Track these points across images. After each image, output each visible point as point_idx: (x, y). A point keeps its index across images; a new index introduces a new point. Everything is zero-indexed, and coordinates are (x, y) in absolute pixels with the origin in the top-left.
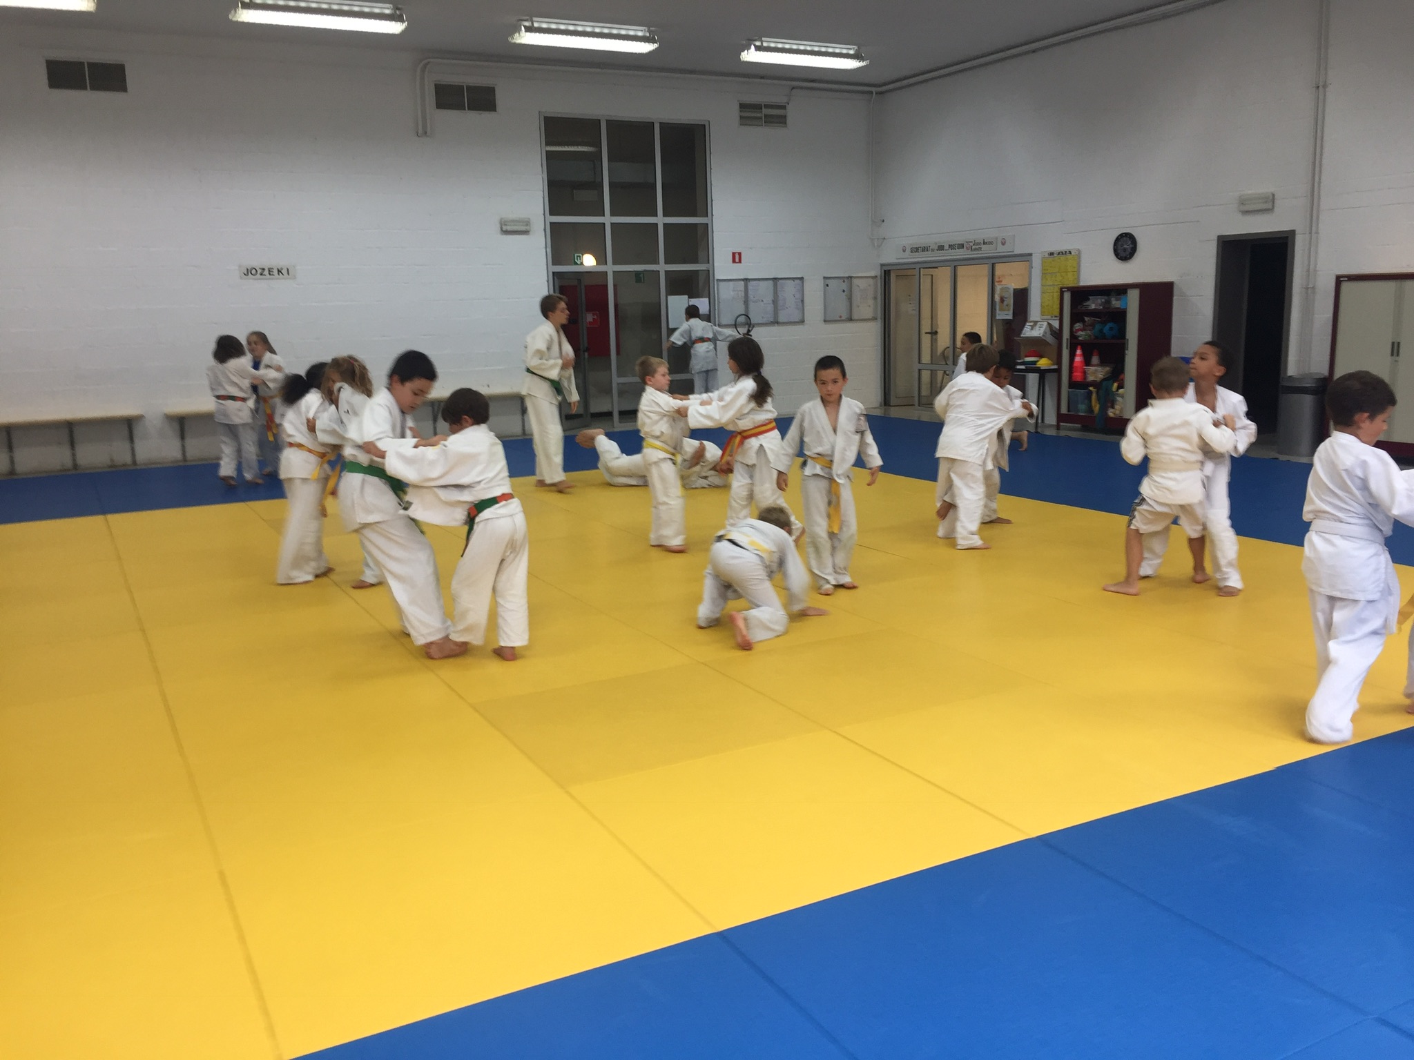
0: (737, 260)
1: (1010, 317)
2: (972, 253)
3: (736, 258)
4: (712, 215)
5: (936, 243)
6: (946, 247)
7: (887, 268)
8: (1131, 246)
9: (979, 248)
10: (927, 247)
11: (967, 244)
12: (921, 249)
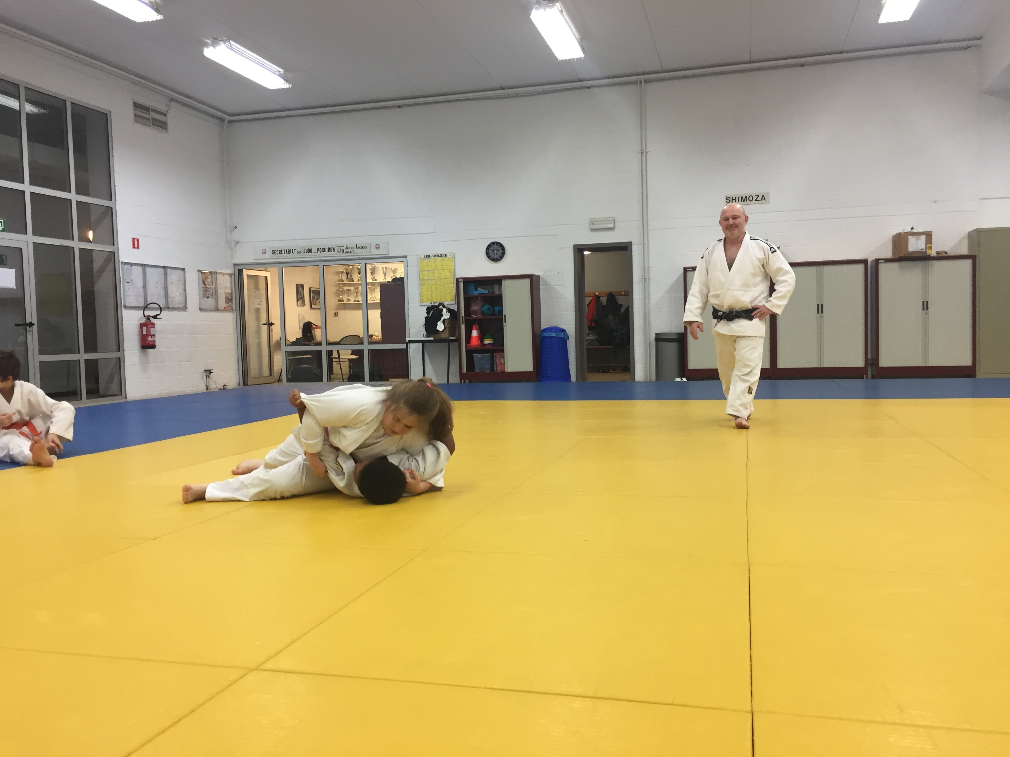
0: (136, 246)
2: (344, 255)
3: (136, 244)
4: (116, 200)
5: (302, 247)
6: (315, 250)
7: (241, 267)
8: (501, 251)
9: (352, 251)
10: (292, 250)
11: (338, 248)
12: (285, 251)
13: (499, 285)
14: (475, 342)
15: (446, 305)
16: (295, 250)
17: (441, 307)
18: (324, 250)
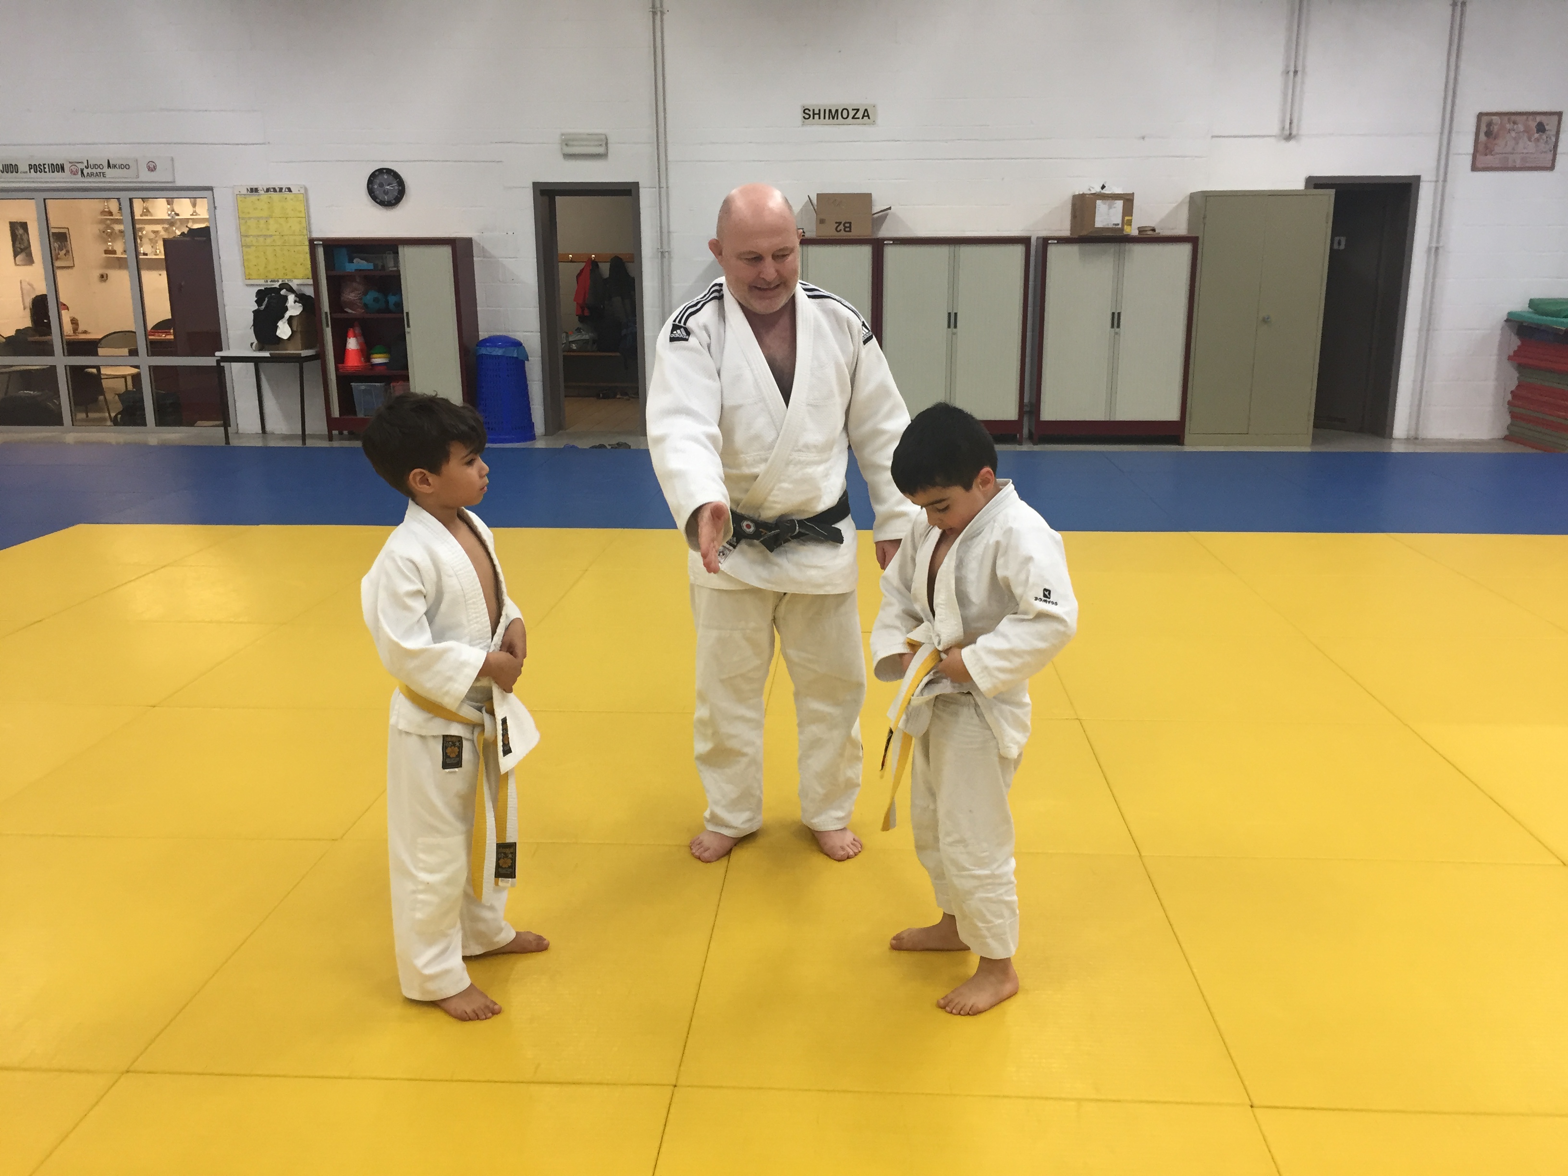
2: (83, 179)
6: (23, 168)
8: (396, 188)
9: (100, 173)
11: (71, 165)
13: (394, 253)
14: (353, 362)
15: (295, 287)
17: (283, 292)
18: (42, 168)
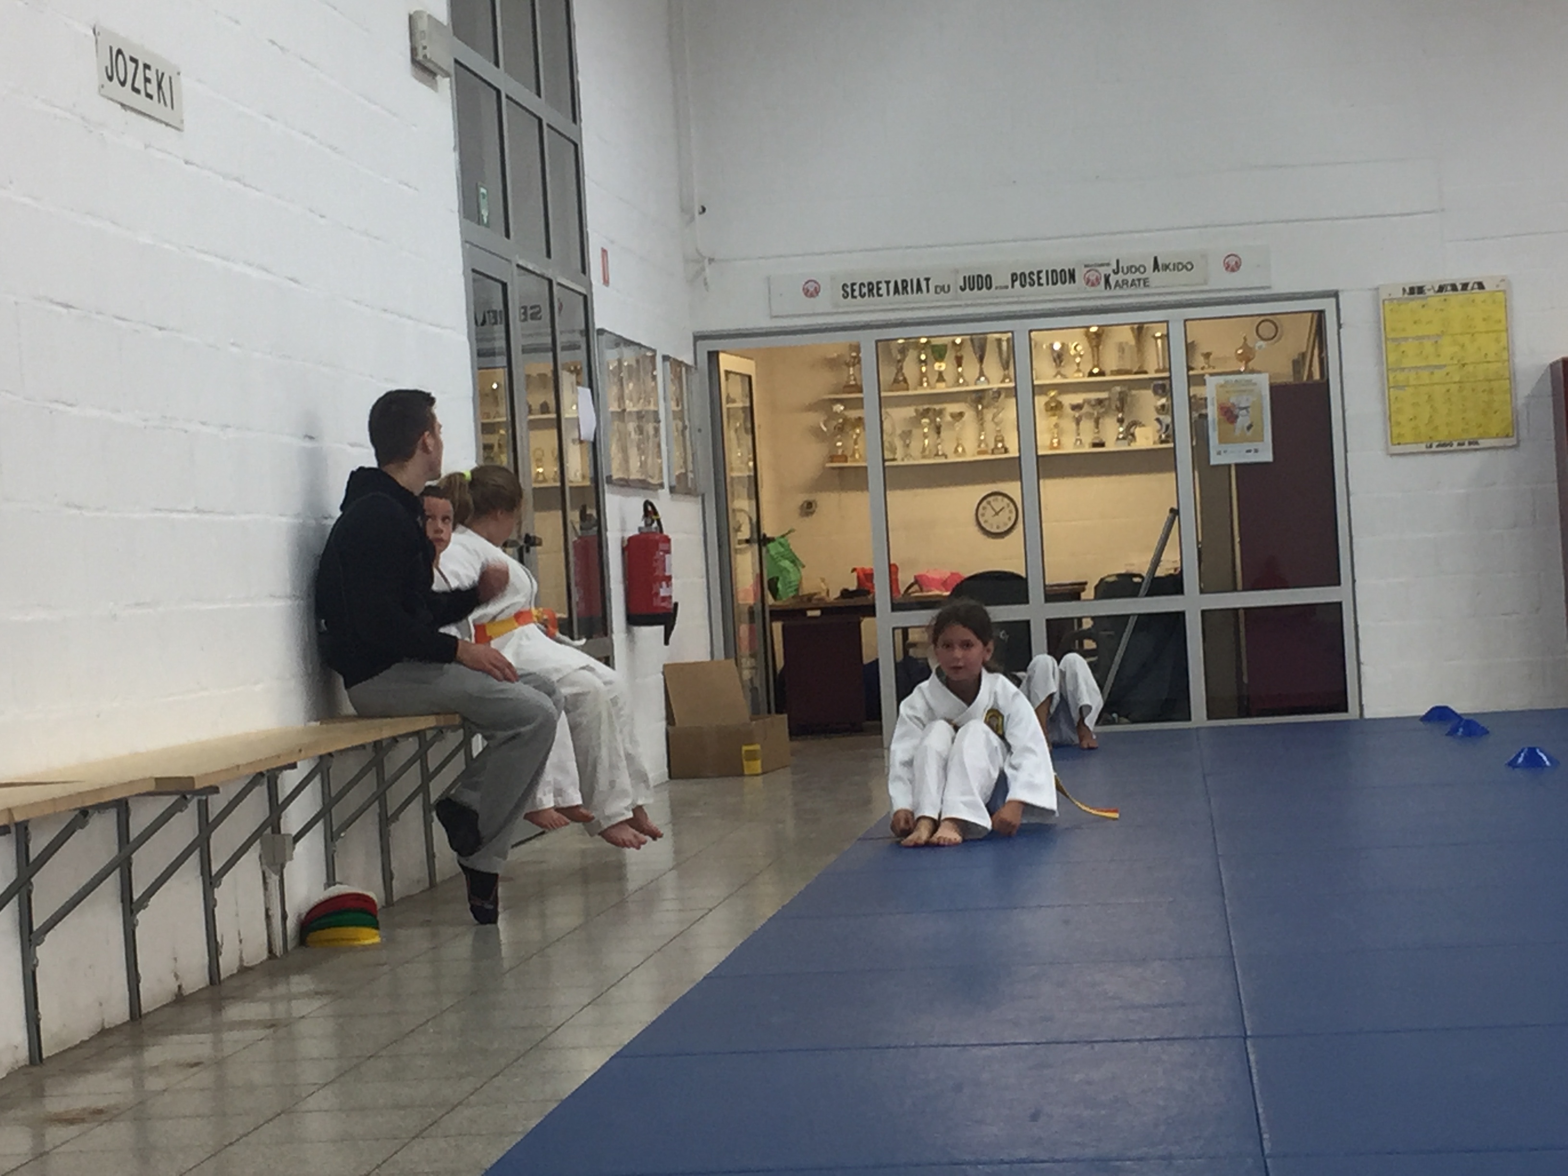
0: (606, 276)
1: (1266, 455)
2: (1108, 293)
3: (605, 268)
4: (581, 120)
5: (957, 271)
6: (1001, 278)
7: (713, 345)
9: (1139, 280)
10: (918, 281)
11: (1088, 269)
12: (892, 286)
16: (927, 280)
18: (1035, 278)
